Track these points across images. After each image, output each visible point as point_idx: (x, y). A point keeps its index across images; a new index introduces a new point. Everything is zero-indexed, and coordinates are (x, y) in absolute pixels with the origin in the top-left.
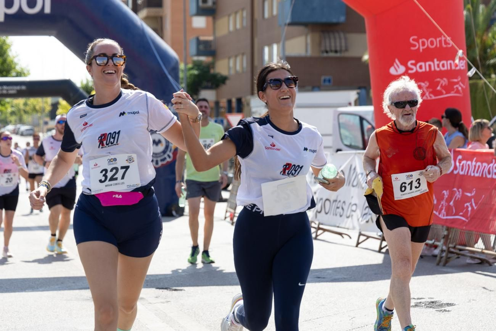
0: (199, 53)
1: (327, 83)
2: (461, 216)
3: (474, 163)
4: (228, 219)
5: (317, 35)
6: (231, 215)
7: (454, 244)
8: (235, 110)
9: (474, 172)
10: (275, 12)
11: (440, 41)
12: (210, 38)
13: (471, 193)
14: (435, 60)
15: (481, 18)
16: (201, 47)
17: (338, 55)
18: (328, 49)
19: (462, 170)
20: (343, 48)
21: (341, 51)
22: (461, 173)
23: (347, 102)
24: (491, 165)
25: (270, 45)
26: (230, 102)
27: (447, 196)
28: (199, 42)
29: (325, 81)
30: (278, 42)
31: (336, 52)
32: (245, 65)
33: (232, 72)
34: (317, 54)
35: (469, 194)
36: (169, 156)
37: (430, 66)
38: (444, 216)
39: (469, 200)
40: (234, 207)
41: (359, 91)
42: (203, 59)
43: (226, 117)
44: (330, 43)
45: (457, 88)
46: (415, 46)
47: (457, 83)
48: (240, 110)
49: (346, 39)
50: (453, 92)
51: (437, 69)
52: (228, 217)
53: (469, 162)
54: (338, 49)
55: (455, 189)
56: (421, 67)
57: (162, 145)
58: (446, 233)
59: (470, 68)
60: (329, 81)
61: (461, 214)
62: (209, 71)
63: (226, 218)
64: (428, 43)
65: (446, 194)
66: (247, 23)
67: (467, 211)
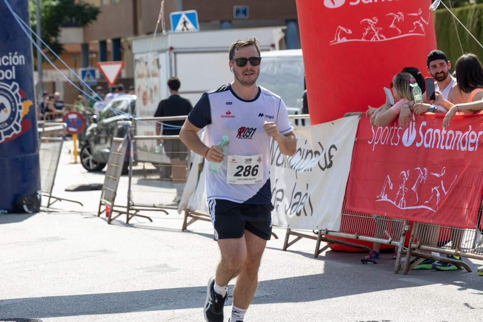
1: (241, 16)
2: (427, 205)
3: (444, 131)
4: (104, 215)
6: (107, 209)
8: (111, 56)
9: (444, 144)
13: (440, 173)
19: (427, 143)
22: (426, 146)
23: (269, 44)
24: (467, 133)
26: (103, 44)
27: (407, 179)
29: (238, 12)
33: (107, 3)
35: (437, 175)
36: (17, 127)
38: (403, 207)
39: (436, 182)
40: (112, 197)
41: (285, 27)
43: (99, 67)
45: (418, 25)
47: (417, 18)
48: (118, 57)
50: (411, 31)
52: (103, 212)
53: (437, 131)
55: (418, 168)
57: (6, 112)
58: (407, 228)
60: (245, 12)
61: (427, 202)
63: (100, 213)
65: (405, 175)
67: (435, 198)
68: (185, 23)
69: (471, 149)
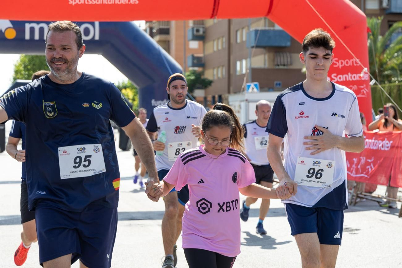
0: (194, 65)
1: (278, 86)
2: (365, 174)
3: (373, 141)
5: (272, 54)
7: (361, 191)
9: (373, 146)
10: (244, 39)
11: (353, 62)
12: (201, 55)
13: (371, 159)
14: (349, 74)
15: (379, 44)
16: (195, 61)
17: (286, 67)
18: (279, 63)
20: (289, 63)
21: (287, 65)
24: (384, 142)
25: (241, 60)
26: (214, 97)
27: (356, 162)
28: (194, 58)
29: (277, 84)
30: (246, 59)
31: (284, 65)
32: (224, 73)
33: (216, 78)
34: (272, 67)
35: (369, 161)
37: (346, 77)
38: (354, 175)
39: (369, 164)
42: (196, 69)
44: (280, 59)
45: (363, 92)
46: (336, 64)
47: (363, 89)
49: (291, 57)
50: (360, 94)
51: (351, 80)
53: (370, 141)
54: (286, 63)
55: (361, 158)
56: (340, 78)
58: (355, 185)
59: (371, 80)
60: (280, 84)
61: (364, 173)
62: (200, 77)
64: (345, 63)
65: (355, 160)
66: (225, 46)
67: (368, 171)
68: (253, 89)
69: (386, 149)
